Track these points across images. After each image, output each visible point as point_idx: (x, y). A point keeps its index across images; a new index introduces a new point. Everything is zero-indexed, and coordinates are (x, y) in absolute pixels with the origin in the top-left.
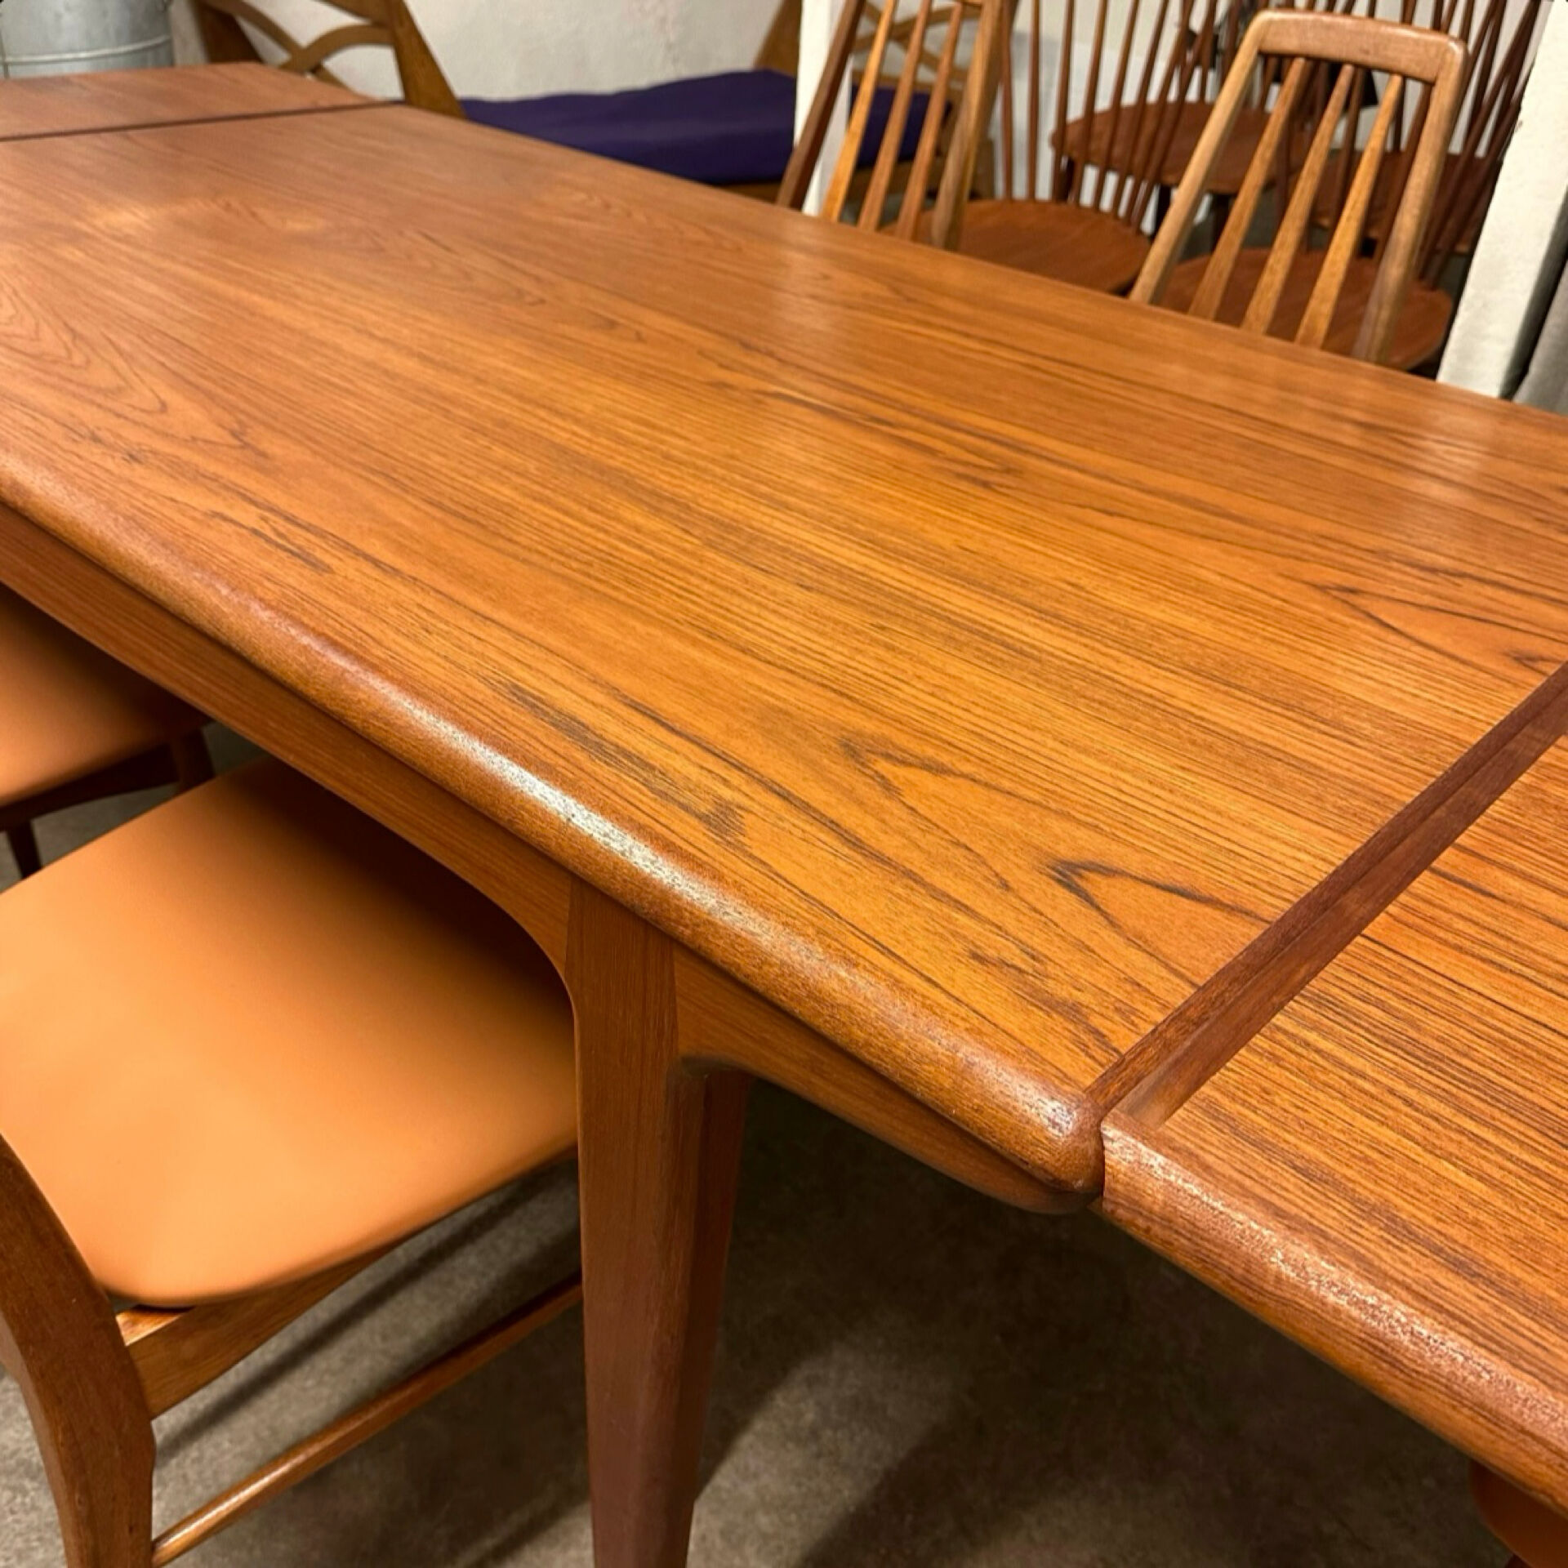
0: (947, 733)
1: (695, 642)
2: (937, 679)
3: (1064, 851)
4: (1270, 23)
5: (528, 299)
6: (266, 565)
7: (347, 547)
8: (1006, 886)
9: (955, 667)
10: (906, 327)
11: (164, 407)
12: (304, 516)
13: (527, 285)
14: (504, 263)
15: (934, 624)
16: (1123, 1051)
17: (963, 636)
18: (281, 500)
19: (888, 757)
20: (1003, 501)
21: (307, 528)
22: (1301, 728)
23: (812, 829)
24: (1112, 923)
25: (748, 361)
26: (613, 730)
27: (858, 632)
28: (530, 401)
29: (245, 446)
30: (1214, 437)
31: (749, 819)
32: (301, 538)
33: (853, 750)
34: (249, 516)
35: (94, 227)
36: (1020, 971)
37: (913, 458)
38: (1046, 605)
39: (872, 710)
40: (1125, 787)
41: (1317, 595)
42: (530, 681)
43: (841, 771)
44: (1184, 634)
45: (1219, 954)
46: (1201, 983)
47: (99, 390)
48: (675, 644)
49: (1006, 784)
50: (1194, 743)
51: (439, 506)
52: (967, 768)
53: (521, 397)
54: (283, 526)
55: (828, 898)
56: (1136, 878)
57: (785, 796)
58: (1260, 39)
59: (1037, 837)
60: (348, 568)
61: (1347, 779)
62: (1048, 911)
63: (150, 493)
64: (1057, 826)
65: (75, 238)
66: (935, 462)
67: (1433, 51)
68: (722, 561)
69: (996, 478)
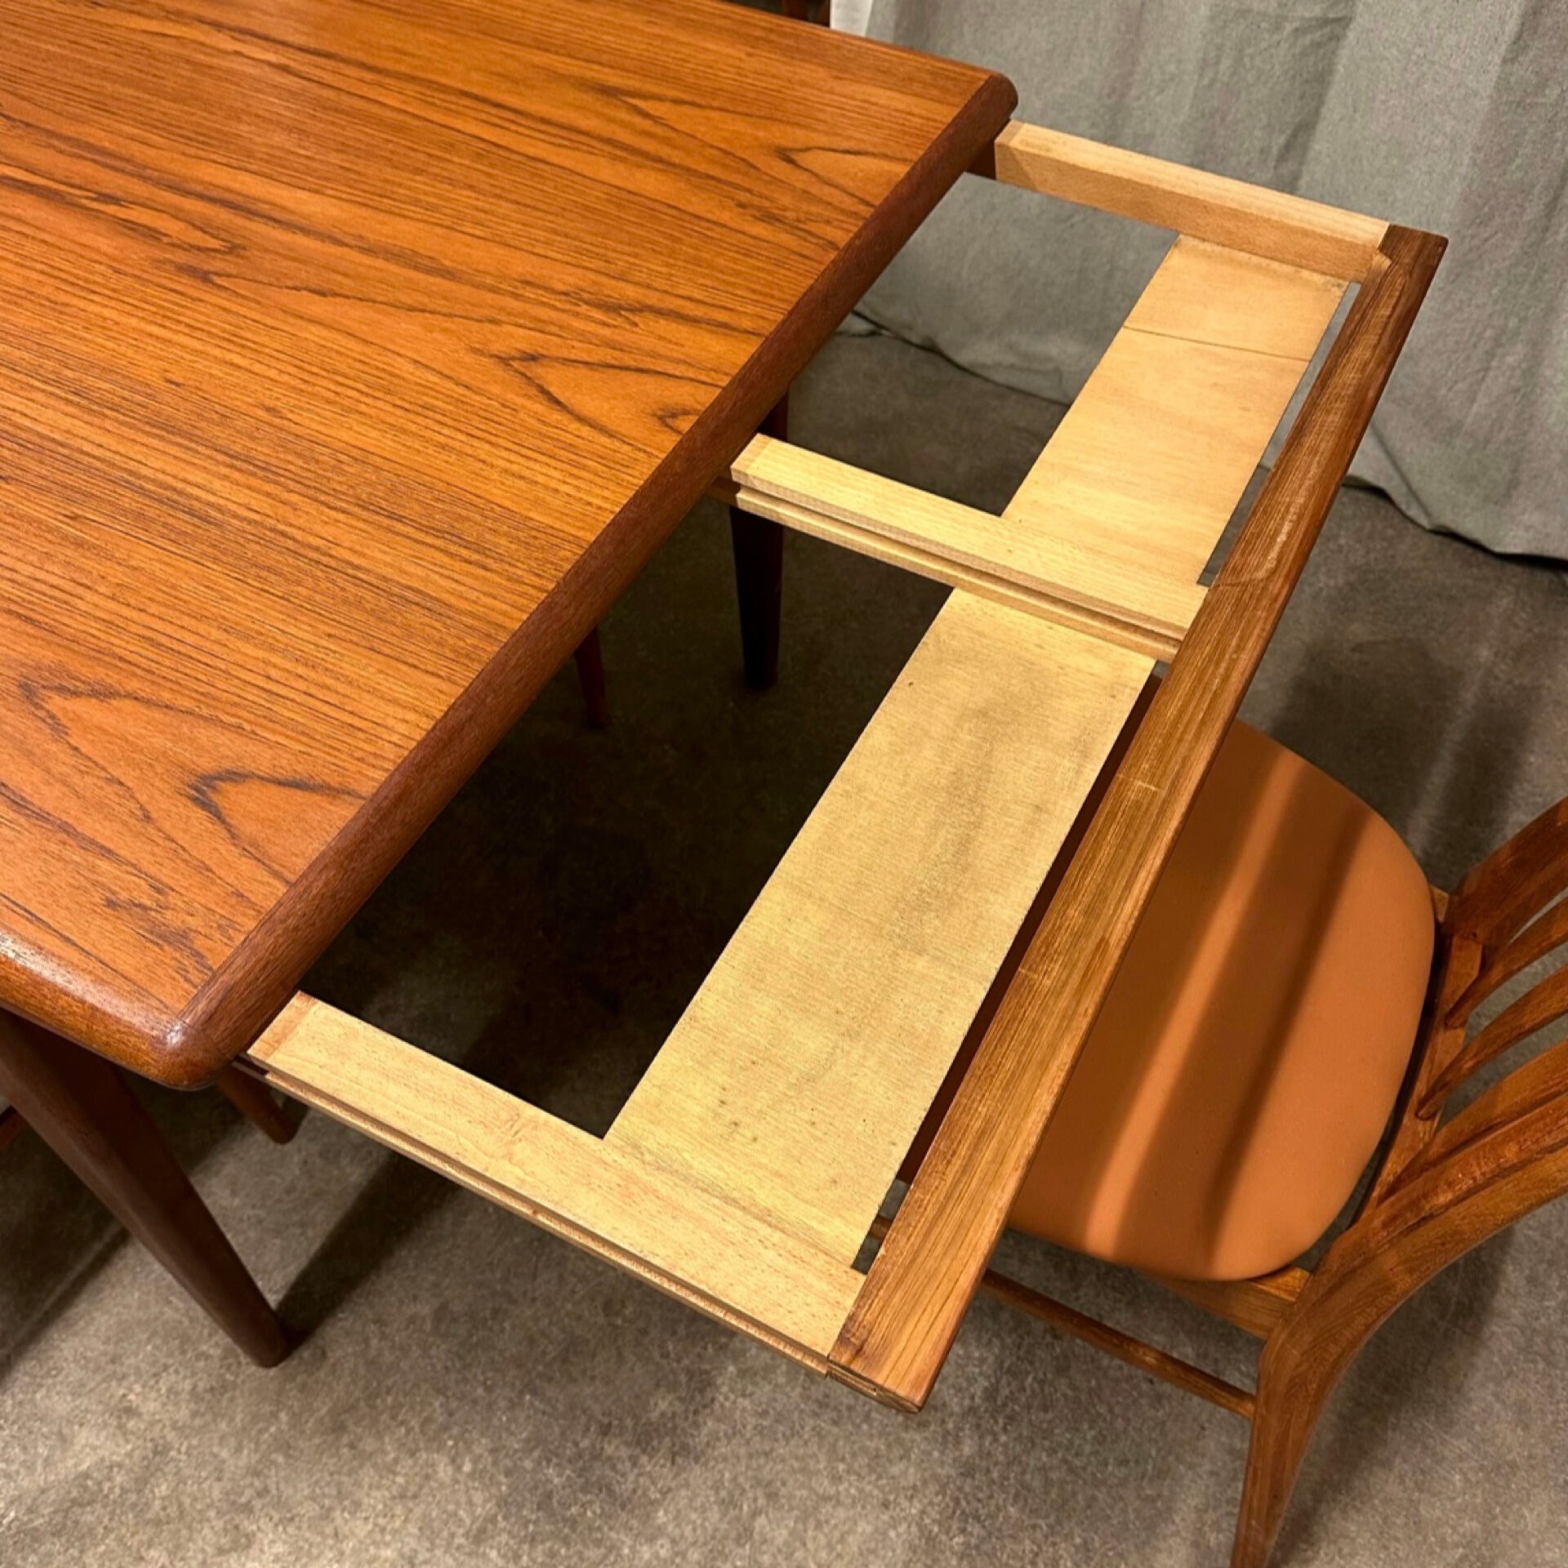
2: (118, 574)
3: (206, 764)
8: (147, 818)
9: (143, 555)
10: (154, 26)
15: (126, 500)
16: (215, 968)
19: (61, 690)
22: (446, 560)
24: (233, 834)
27: (50, 530)
33: (29, 688)
36: (145, 908)
37: (136, 252)
39: (50, 633)
40: (273, 673)
41: (501, 371)
44: (365, 458)
45: (316, 845)
46: (292, 878)
49: (166, 696)
50: (345, 601)
52: (133, 685)
56: (262, 778)
59: (186, 754)
61: (471, 614)
62: (178, 836)
64: (205, 735)
66: (158, 254)
69: (217, 264)
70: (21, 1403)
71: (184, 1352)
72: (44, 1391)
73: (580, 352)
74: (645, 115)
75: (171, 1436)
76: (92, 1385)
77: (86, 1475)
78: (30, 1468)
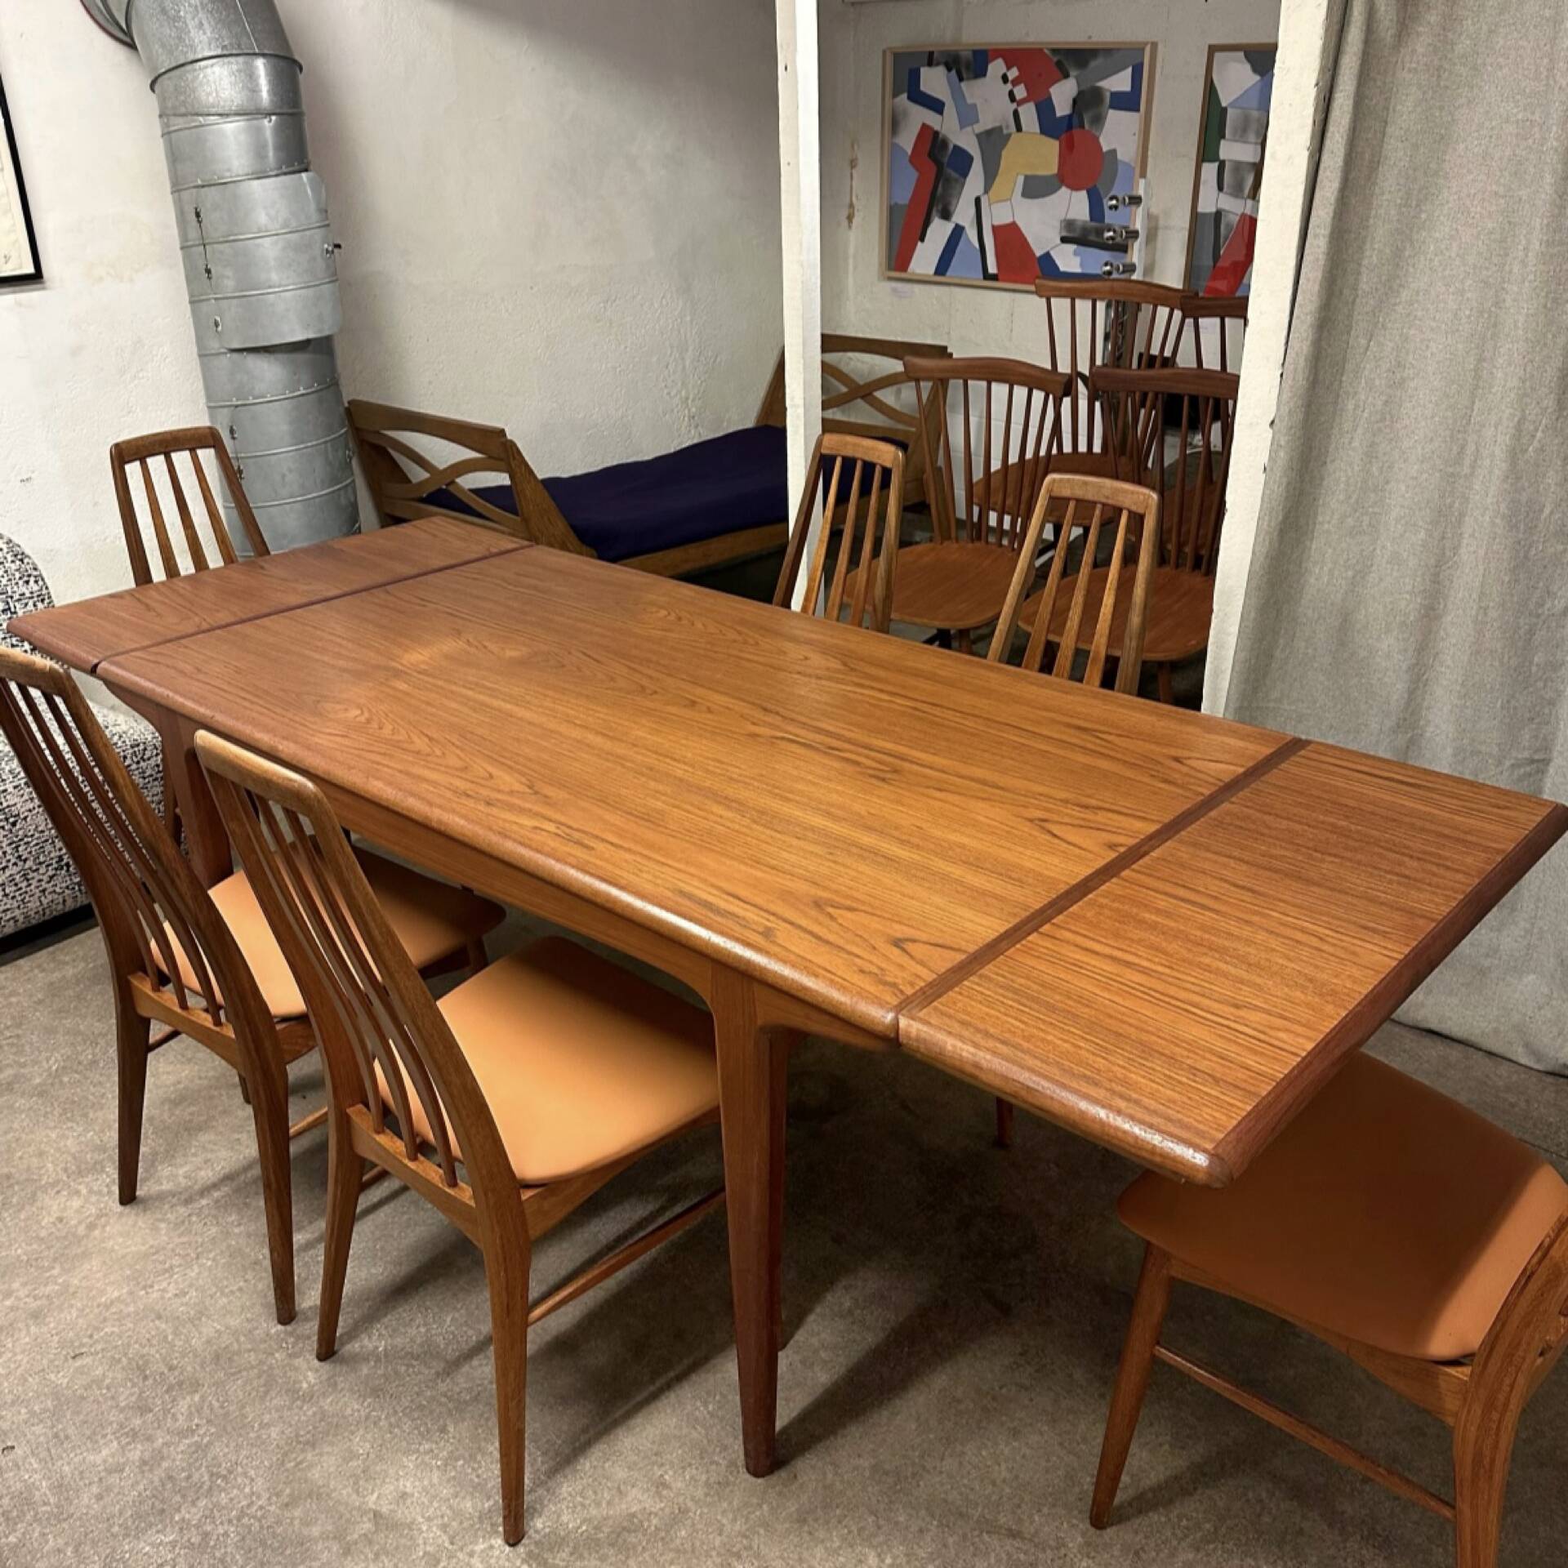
0: (855, 894)
1: (752, 866)
2: (854, 873)
3: (899, 935)
4: (1054, 481)
5: (648, 691)
6: (567, 849)
7: (597, 837)
8: (874, 948)
9: (863, 868)
10: (849, 688)
11: (491, 776)
12: (575, 825)
13: (645, 682)
14: (629, 667)
15: (854, 850)
16: (908, 994)
17: (866, 854)
18: (562, 819)
19: (832, 906)
20: (891, 788)
21: (578, 830)
22: (1003, 883)
23: (802, 935)
24: (912, 957)
25: (766, 719)
26: (722, 905)
27: (821, 856)
28: (661, 755)
29: (536, 793)
30: (1001, 743)
31: (778, 933)
32: (577, 835)
33: (818, 904)
34: (551, 827)
35: (402, 664)
36: (876, 974)
37: (850, 768)
38: (904, 837)
39: (825, 888)
40: (925, 911)
41: (1028, 823)
42: (687, 888)
43: (813, 913)
44: (963, 846)
46: (940, 973)
47: (457, 769)
48: (743, 868)
49: (879, 913)
50: (957, 891)
51: (631, 814)
52: (863, 908)
53: (656, 753)
54: (568, 831)
55: (809, 957)
56: (923, 942)
57: (791, 923)
58: (1049, 491)
59: (889, 931)
60: (600, 847)
61: (1016, 901)
62: (888, 955)
63: (505, 820)
64: (897, 926)
65: (398, 674)
66: (859, 769)
67: (1142, 497)
68: (761, 829)
69: (889, 776)
70: (595, 1467)
71: (702, 1458)
72: (610, 1463)
73: (1066, 820)
74: (1098, 737)
75: (690, 1504)
76: (641, 1465)
77: (633, 1515)
78: (598, 1504)
